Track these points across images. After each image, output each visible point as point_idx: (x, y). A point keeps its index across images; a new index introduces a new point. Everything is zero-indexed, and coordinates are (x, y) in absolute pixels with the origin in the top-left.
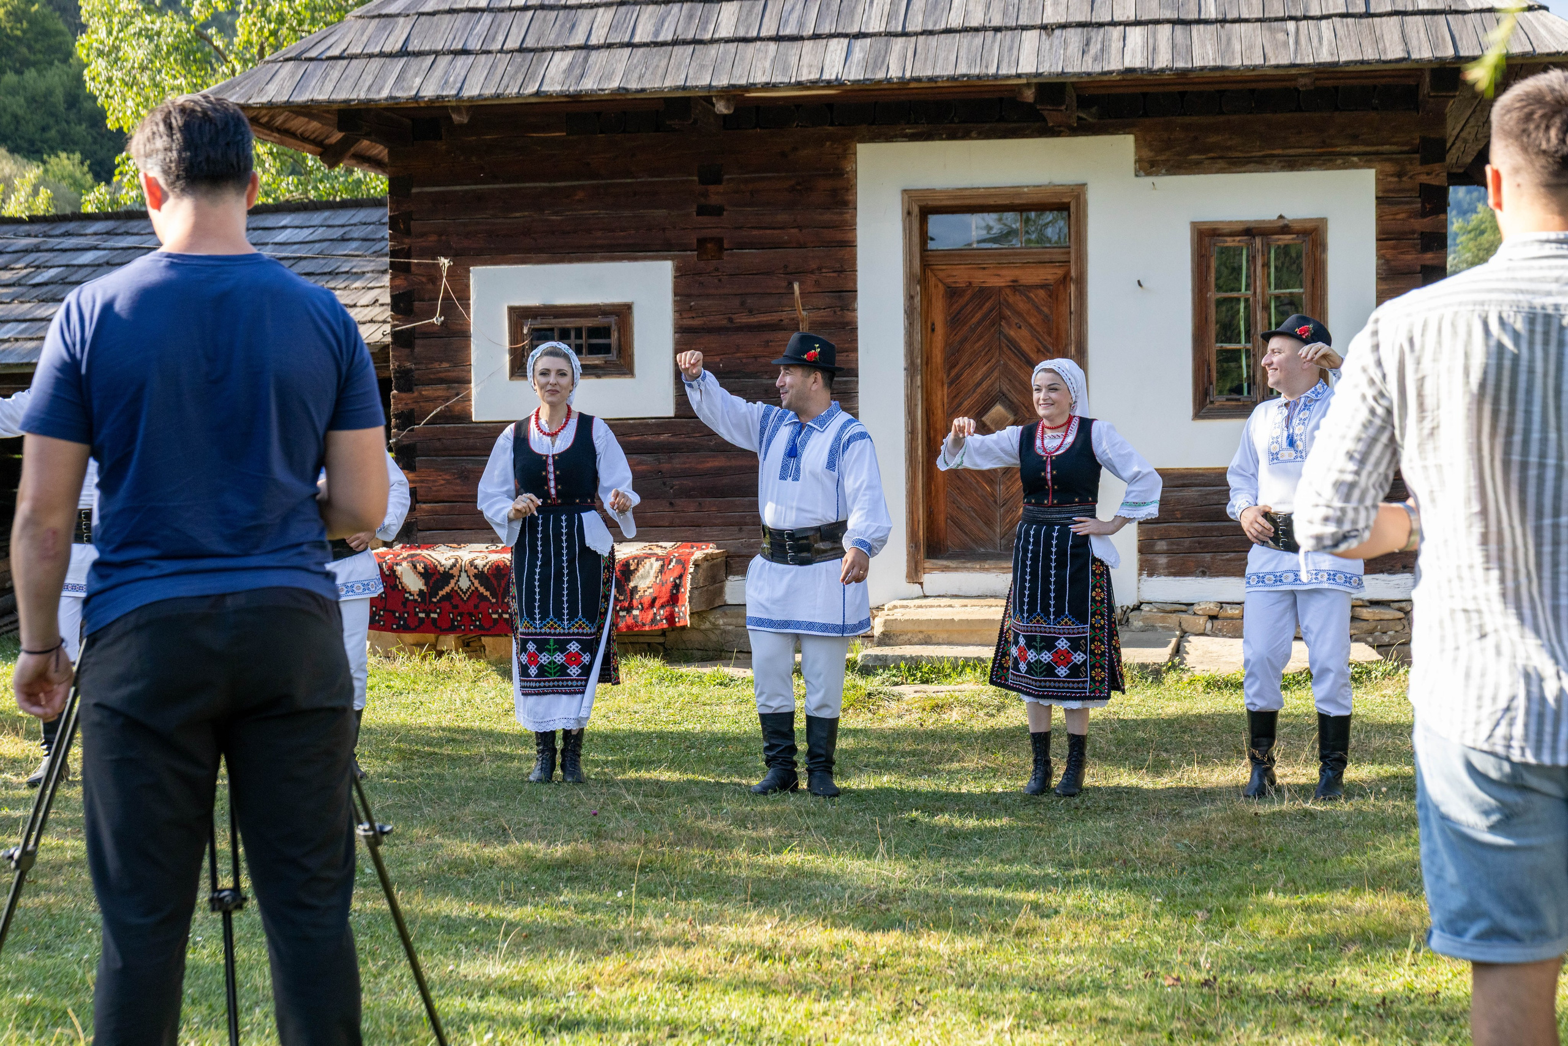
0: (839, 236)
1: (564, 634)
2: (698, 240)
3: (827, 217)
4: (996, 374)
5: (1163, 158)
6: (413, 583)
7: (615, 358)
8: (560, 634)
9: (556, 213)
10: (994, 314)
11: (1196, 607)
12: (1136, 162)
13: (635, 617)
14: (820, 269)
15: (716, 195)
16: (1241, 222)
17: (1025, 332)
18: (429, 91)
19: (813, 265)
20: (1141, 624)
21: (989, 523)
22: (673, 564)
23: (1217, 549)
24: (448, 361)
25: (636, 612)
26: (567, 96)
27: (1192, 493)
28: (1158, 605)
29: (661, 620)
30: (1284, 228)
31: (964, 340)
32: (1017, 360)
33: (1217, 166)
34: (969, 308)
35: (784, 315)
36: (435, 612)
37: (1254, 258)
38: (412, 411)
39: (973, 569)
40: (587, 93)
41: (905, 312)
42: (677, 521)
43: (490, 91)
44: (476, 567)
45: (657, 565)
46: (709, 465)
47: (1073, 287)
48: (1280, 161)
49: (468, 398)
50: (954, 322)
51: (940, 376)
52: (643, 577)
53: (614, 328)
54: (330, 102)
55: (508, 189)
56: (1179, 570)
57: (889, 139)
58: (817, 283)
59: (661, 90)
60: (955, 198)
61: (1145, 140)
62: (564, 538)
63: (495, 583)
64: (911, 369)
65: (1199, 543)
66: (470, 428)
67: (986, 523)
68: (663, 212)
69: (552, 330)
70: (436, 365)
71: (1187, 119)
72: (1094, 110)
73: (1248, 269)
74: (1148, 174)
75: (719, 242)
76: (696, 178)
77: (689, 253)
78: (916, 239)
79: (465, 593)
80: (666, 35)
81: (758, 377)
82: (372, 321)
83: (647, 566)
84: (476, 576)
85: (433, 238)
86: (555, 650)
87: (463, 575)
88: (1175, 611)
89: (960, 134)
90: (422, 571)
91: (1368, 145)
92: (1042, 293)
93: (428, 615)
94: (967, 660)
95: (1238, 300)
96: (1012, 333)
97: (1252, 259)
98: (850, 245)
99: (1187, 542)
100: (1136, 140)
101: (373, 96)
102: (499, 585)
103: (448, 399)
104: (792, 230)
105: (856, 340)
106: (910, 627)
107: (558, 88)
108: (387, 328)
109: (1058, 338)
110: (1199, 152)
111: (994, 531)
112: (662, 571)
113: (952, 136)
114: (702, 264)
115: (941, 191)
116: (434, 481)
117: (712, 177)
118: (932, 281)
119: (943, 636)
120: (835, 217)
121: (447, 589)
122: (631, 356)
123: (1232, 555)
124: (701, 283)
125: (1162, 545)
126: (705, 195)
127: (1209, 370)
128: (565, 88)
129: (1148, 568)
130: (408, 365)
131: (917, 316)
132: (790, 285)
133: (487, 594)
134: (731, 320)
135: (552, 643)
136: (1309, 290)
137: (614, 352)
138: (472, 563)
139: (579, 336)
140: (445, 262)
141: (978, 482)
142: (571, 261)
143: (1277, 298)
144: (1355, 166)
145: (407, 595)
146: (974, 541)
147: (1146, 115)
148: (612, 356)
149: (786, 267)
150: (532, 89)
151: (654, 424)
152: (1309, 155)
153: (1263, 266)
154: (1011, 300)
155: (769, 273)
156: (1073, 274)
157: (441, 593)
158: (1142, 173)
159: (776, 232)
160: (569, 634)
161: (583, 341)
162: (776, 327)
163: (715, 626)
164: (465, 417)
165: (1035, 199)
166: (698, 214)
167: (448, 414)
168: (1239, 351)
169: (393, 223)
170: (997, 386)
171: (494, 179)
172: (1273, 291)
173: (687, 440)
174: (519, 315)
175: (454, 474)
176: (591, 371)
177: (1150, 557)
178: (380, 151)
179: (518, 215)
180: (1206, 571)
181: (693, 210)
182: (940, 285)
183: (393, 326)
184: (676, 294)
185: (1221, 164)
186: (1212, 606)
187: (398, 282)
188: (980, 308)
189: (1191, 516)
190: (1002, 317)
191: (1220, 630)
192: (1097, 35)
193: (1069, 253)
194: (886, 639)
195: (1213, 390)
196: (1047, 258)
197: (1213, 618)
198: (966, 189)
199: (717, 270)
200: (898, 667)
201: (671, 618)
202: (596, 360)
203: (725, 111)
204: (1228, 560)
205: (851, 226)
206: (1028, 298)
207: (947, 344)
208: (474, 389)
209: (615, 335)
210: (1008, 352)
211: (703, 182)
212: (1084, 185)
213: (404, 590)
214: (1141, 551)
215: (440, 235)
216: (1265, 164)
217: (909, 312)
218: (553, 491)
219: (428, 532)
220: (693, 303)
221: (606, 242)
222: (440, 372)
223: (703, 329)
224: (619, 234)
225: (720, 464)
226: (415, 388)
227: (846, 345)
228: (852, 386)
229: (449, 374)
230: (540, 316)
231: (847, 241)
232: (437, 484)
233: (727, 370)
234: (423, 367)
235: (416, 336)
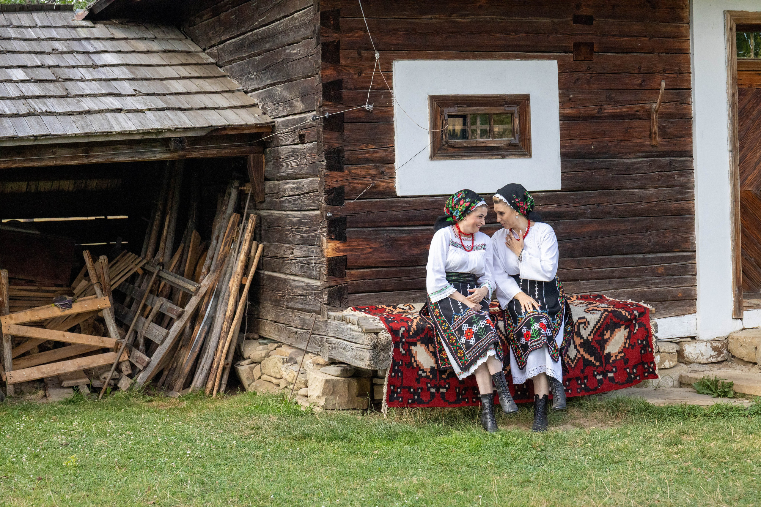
0: (678, 45)
2: (574, 44)
3: (669, 29)
7: (517, 141)
14: (665, 71)
15: (587, 7)
19: (660, 68)
24: (373, 143)
35: (639, 107)
38: (343, 187)
41: (730, 106)
46: (586, 229)
49: (392, 176)
53: (516, 115)
66: (394, 202)
68: (547, 20)
69: (465, 116)
70: (363, 146)
75: (590, 45)
77: (568, 54)
78: (735, 50)
81: (621, 158)
85: (359, 34)
98: (685, 52)
103: (374, 177)
104: (644, 39)
114: (578, 64)
116: (363, 250)
120: (675, 30)
122: (529, 140)
124: (577, 80)
126: (579, 7)
130: (338, 146)
134: (600, 110)
137: (517, 136)
142: (474, 58)
148: (514, 140)
149: (640, 68)
151: (543, 197)
155: (627, 73)
159: (632, 39)
162: (632, 116)
164: (391, 193)
166: (574, 23)
167: (374, 190)
169: (324, 19)
173: (569, 209)
174: (439, 104)
175: (381, 242)
176: (496, 152)
179: (430, 16)
181: (569, 18)
184: (560, 88)
187: (328, 72)
199: (589, 68)
202: (502, 142)
205: (686, 37)
209: (517, 122)
215: (365, 32)
219: (357, 295)
220: (571, 96)
221: (502, 42)
222: (367, 153)
223: (579, 117)
224: (513, 36)
225: (595, 229)
226: (345, 166)
227: (684, 132)
228: (689, 165)
229: (375, 155)
230: (457, 104)
231: (683, 49)
232: (365, 252)
233: (597, 151)
234: (352, 148)
235: (345, 120)
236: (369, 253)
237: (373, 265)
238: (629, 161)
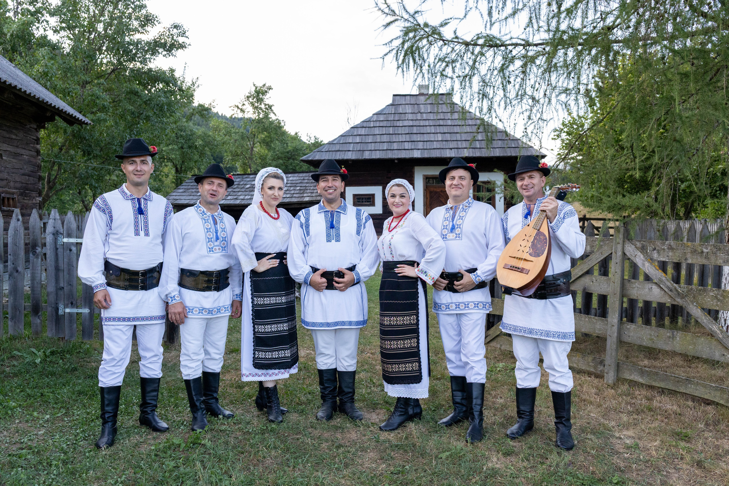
7: (371, 203)
9: (361, 178)
18: (345, 158)
30: (488, 182)
40: (374, 159)
43: (356, 158)
50: (431, 197)
51: (428, 207)
53: (372, 198)
59: (386, 158)
60: (432, 176)
64: (424, 205)
68: (380, 178)
73: (482, 189)
76: (386, 172)
78: (425, 183)
80: (385, 148)
113: (431, 166)
115: (430, 175)
117: (389, 172)
122: (375, 203)
126: (388, 175)
139: (365, 199)
150: (364, 158)
174: (355, 196)
176: (367, 206)
179: (354, 178)
181: (386, 177)
182: (429, 191)
190: (439, 197)
192: (459, 150)
198: (434, 175)
203: (396, 162)
207: (430, 201)
217: (424, 196)
224: (372, 182)
230: (359, 196)
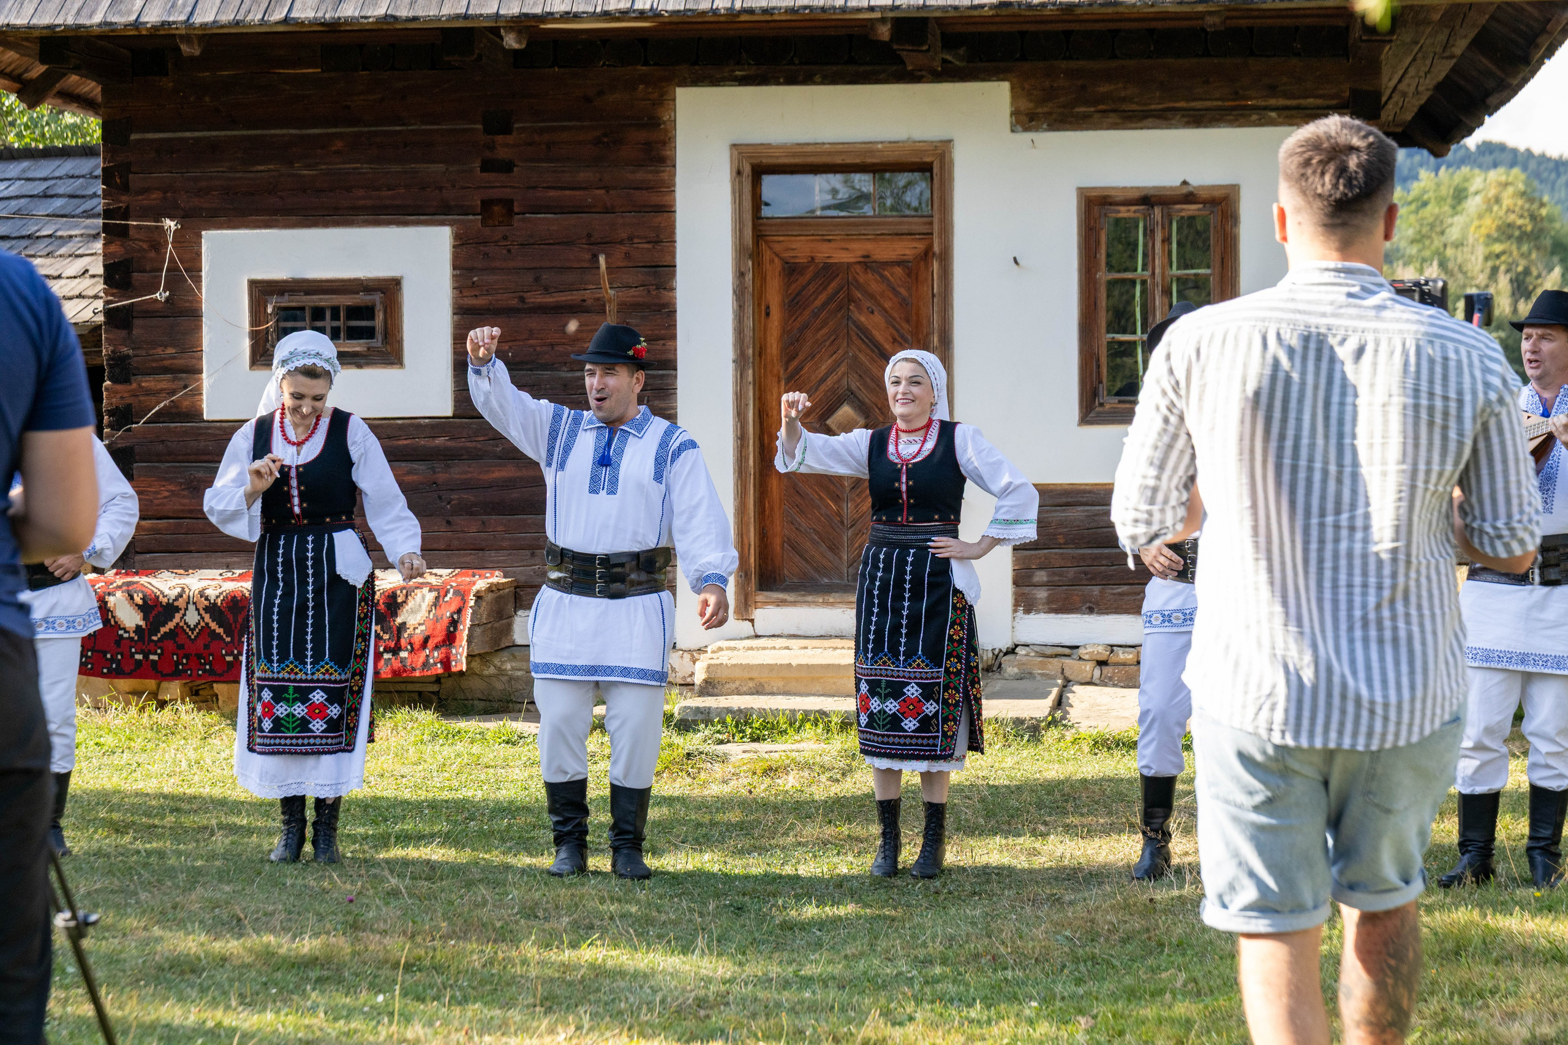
0: (655, 199)
1: (306, 681)
2: (483, 202)
3: (640, 175)
4: (843, 368)
5: (1045, 110)
6: (130, 618)
7: (379, 344)
8: (301, 681)
9: (308, 167)
10: (841, 295)
11: (1081, 651)
12: (1012, 114)
13: (403, 660)
14: (630, 239)
15: (504, 147)
16: (1138, 188)
17: (878, 318)
19: (623, 234)
20: (1016, 670)
21: (834, 548)
22: (450, 595)
23: (1107, 581)
24: (174, 346)
25: (404, 654)
26: (322, 24)
27: (1076, 514)
28: (1037, 648)
29: (435, 664)
30: (1189, 196)
31: (805, 327)
32: (868, 351)
33: (1110, 120)
34: (811, 288)
35: (587, 294)
36: (155, 653)
37: (1153, 231)
38: (129, 407)
39: (815, 603)
40: (347, 21)
41: (734, 292)
42: (456, 543)
43: (227, 17)
44: (207, 599)
45: (430, 597)
46: (496, 475)
47: (936, 265)
48: (1183, 116)
49: (198, 392)
50: (794, 304)
51: (775, 371)
52: (413, 612)
53: (379, 307)
54: (30, 27)
55: (248, 137)
56: (1061, 606)
57: (715, 82)
58: (627, 256)
59: (438, 19)
60: (795, 155)
61: (1023, 89)
62: (310, 563)
63: (231, 617)
64: (741, 361)
65: (1086, 574)
66: (201, 428)
67: (830, 548)
68: (441, 167)
69: (302, 309)
70: (159, 350)
71: (1074, 64)
72: (962, 51)
73: (1145, 245)
74: (1026, 129)
75: (508, 204)
76: (479, 126)
77: (471, 217)
78: (748, 204)
79: (192, 630)
81: (557, 369)
82: (80, 296)
83: (418, 598)
84: (206, 609)
85: (156, 195)
86: (295, 700)
87: (191, 607)
88: (1057, 656)
89: (801, 78)
90: (140, 602)
91: (1289, 98)
92: (898, 271)
93: (146, 657)
94: (807, 713)
95: (1133, 282)
96: (863, 319)
97: (1149, 233)
98: (667, 210)
99: (1071, 573)
100: (1012, 89)
101: (82, 21)
102: (236, 621)
103: (173, 392)
104: (598, 192)
105: (674, 326)
106: (737, 673)
107: (310, 14)
108: (99, 305)
109: (918, 324)
110: (1087, 103)
111: (840, 558)
112: (436, 603)
113: (791, 81)
114: (487, 231)
115: (778, 147)
116: (157, 493)
117: (499, 125)
118: (767, 255)
119: (778, 684)
120: (650, 177)
121: (171, 625)
122: (400, 342)
123: (1125, 588)
124: (486, 254)
125: (1041, 576)
126: (491, 147)
127: (1098, 366)
128: (320, 14)
129: (1024, 602)
130: (125, 350)
131: (748, 298)
132: (595, 257)
133: (220, 631)
134: (522, 299)
135: (291, 691)
136: (1218, 270)
137: (379, 336)
138: (202, 594)
139: (335, 316)
140: (170, 224)
141: (821, 498)
142: (326, 225)
143: (1179, 279)
144: (1272, 123)
145: (121, 632)
146: (816, 570)
147: (1024, 58)
148: (377, 342)
149: (589, 236)
150: (278, 15)
151: (427, 425)
152: (1218, 109)
153: (1163, 241)
154: (862, 278)
155: (568, 243)
156: (936, 248)
157: (163, 630)
158: (1019, 128)
159: (578, 193)
160: (312, 681)
161: (340, 323)
162: (575, 308)
163: (501, 672)
164: (195, 414)
165: (892, 157)
166: (484, 169)
167: (174, 410)
168: (1135, 342)
169: (107, 177)
170: (844, 382)
171: (233, 124)
172: (1175, 271)
173: (469, 444)
174: (261, 290)
175: (181, 484)
177: (1026, 590)
178: (92, 88)
179: (261, 168)
180: (1093, 607)
181: (477, 165)
182: (776, 260)
183: (107, 303)
184: (455, 267)
185: (1113, 118)
186: (1100, 649)
187: (113, 248)
188: (825, 288)
189: (1076, 541)
190: (850, 299)
191: (1110, 679)
193: (931, 223)
194: (709, 688)
195: (1103, 389)
196: (905, 228)
197: (1102, 663)
198: (808, 144)
199: (505, 238)
200: (723, 722)
201: (446, 662)
202: (357, 346)
203: (516, 46)
204: (1120, 594)
205: (669, 187)
206: (882, 276)
207: (785, 331)
208: (207, 380)
209: (380, 316)
210: (858, 342)
211: (488, 131)
212: (950, 141)
213: (118, 626)
214: (1016, 583)
215: (165, 193)
216: (1166, 119)
217: (739, 293)
218: (297, 510)
219: (148, 556)
220: (475, 279)
221: (369, 203)
222: (164, 359)
223: (489, 309)
224: (385, 193)
225: (511, 475)
226: (133, 378)
227: (663, 332)
228: (670, 381)
229: (175, 361)
230: (288, 291)
231: (664, 206)
232: (159, 496)
233: (517, 359)
234: (143, 353)
235: (135, 314)
236: (165, 497)
237: (171, 515)
238: (570, 375)
